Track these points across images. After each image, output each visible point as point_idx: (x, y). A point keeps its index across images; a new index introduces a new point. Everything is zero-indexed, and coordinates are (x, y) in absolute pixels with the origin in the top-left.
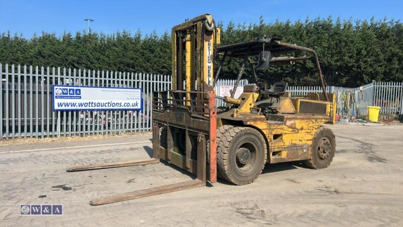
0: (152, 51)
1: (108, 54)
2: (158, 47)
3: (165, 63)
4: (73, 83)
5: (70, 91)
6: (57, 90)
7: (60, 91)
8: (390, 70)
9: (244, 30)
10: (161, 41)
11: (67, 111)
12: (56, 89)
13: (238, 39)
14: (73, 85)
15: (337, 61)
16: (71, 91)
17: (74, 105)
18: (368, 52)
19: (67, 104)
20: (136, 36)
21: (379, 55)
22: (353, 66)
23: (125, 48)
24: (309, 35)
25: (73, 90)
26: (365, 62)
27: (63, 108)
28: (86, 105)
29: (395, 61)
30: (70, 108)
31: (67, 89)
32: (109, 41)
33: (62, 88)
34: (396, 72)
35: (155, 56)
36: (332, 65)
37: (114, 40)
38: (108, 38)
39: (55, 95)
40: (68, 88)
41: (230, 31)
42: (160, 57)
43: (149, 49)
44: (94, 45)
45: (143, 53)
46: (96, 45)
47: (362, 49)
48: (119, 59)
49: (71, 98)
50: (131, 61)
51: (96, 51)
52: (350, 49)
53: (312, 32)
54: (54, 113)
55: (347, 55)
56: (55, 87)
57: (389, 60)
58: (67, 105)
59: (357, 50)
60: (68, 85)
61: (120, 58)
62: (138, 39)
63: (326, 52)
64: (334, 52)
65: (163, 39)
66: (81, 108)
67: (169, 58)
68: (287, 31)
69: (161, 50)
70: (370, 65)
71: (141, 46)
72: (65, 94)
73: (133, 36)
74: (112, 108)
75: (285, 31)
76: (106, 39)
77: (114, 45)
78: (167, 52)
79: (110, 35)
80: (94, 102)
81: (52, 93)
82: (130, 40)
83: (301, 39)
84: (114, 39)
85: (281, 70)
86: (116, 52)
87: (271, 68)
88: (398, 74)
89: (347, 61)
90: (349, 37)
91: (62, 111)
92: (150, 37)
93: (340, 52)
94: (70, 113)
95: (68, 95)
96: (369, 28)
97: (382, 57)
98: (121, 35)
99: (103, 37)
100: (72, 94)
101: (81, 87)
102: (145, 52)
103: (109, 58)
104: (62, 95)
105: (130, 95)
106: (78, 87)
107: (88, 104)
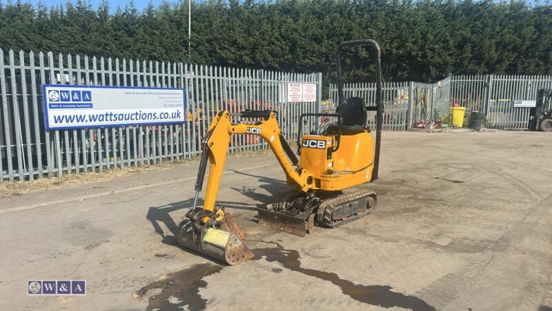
0: (131, 34)
1: (56, 38)
2: (139, 26)
3: (154, 51)
4: (76, 81)
5: (73, 95)
6: (52, 93)
7: (57, 96)
8: (462, 60)
9: (270, 4)
10: (144, 16)
11: (71, 130)
12: (50, 91)
13: (263, 16)
14: (76, 85)
15: (398, 48)
16: (76, 95)
17: (81, 119)
18: (435, 37)
19: (70, 117)
20: (100, 8)
21: (448, 41)
22: (417, 55)
23: (84, 27)
24: (359, 12)
25: (79, 92)
26: (432, 50)
27: (64, 124)
28: (101, 118)
29: (468, 48)
30: (75, 124)
31: (67, 92)
32: (54, 15)
33: (59, 89)
34: (469, 63)
35: (137, 41)
36: (391, 54)
37: (62, 15)
38: (52, 12)
39: (48, 102)
40: (70, 89)
41: (249, 5)
42: (145, 43)
43: (125, 30)
44: (29, 23)
45: (116, 35)
46: (31, 21)
47: (428, 32)
48: (76, 46)
49: (76, 106)
50: (99, 49)
51: (34, 32)
52: (413, 32)
53: (362, 9)
54: (47, 135)
55: (411, 40)
56: (48, 89)
57: (460, 47)
58: (70, 119)
59: (422, 33)
60: (68, 84)
61: (77, 43)
62: (104, 13)
63: (384, 36)
64: (393, 36)
65: (146, 15)
66: (93, 123)
67: (161, 43)
68: (329, 6)
69: (145, 31)
70: (439, 54)
71: (112, 26)
72: (66, 100)
73: (95, 9)
74: (141, 121)
75: (327, 6)
76: (48, 12)
77: (65, 23)
78: (155, 34)
79: (55, 7)
80: (113, 113)
81: (41, 99)
82: (91, 14)
83: (349, 17)
84: (62, 12)
85: (326, 61)
86: (70, 34)
87: (313, 58)
88: (471, 65)
89: (411, 48)
90: (411, 17)
91: (62, 131)
92: (124, 11)
93: (400, 37)
94: (75, 133)
95: (71, 102)
96: (432, 6)
97: (451, 42)
98: (74, 7)
99: (42, 9)
100: (77, 100)
101: (90, 87)
102: (119, 34)
103: (59, 43)
104: (60, 102)
105: (168, 100)
106: (87, 87)
107: (105, 117)
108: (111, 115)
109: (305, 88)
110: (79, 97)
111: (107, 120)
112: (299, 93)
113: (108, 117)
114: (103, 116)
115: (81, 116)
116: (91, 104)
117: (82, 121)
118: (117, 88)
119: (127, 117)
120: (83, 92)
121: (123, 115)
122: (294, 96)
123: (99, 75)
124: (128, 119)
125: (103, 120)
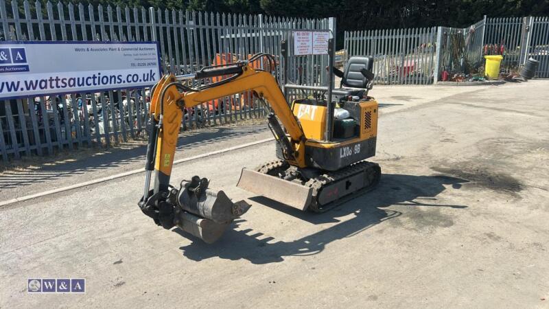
14: (3, 40)
16: (2, 54)
17: (14, 86)
25: (7, 51)
28: (43, 84)
30: (6, 94)
66: (32, 92)
74: (102, 86)
80: (60, 78)
94: (7, 105)
100: (4, 62)
101: (23, 43)
105: (135, 57)
106: (18, 43)
107: (48, 83)
108: (57, 80)
109: (315, 37)
110: (8, 57)
111: (52, 87)
112: (308, 44)
113: (54, 83)
114: (46, 81)
115: (13, 83)
116: (27, 67)
117: (16, 90)
118: (64, 43)
119: (81, 83)
120: (12, 49)
121: (74, 80)
122: (303, 47)
123: (35, 27)
124: (83, 84)
125: (46, 87)
